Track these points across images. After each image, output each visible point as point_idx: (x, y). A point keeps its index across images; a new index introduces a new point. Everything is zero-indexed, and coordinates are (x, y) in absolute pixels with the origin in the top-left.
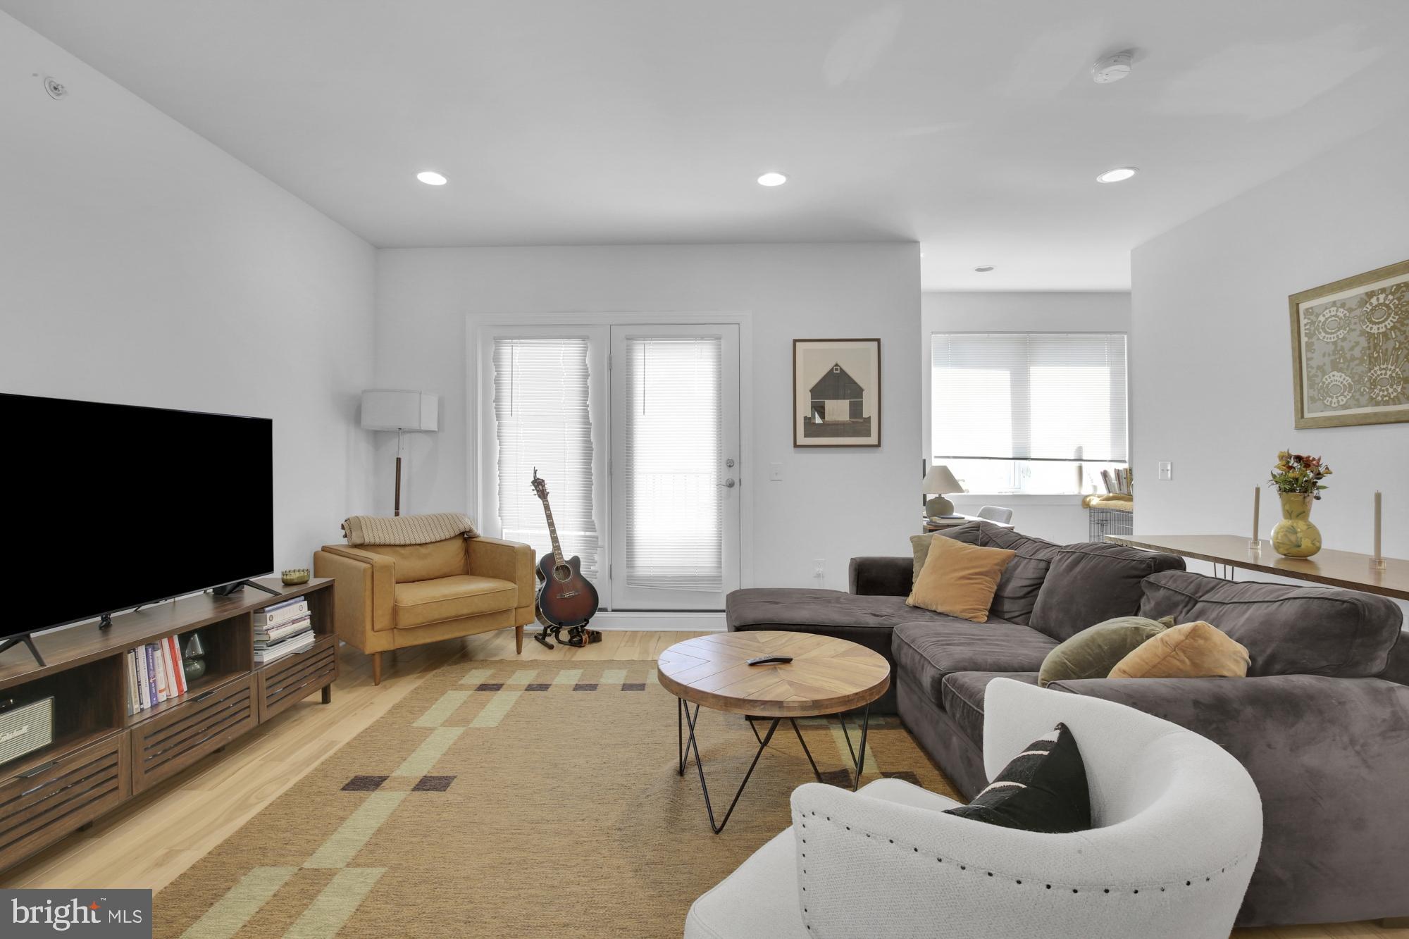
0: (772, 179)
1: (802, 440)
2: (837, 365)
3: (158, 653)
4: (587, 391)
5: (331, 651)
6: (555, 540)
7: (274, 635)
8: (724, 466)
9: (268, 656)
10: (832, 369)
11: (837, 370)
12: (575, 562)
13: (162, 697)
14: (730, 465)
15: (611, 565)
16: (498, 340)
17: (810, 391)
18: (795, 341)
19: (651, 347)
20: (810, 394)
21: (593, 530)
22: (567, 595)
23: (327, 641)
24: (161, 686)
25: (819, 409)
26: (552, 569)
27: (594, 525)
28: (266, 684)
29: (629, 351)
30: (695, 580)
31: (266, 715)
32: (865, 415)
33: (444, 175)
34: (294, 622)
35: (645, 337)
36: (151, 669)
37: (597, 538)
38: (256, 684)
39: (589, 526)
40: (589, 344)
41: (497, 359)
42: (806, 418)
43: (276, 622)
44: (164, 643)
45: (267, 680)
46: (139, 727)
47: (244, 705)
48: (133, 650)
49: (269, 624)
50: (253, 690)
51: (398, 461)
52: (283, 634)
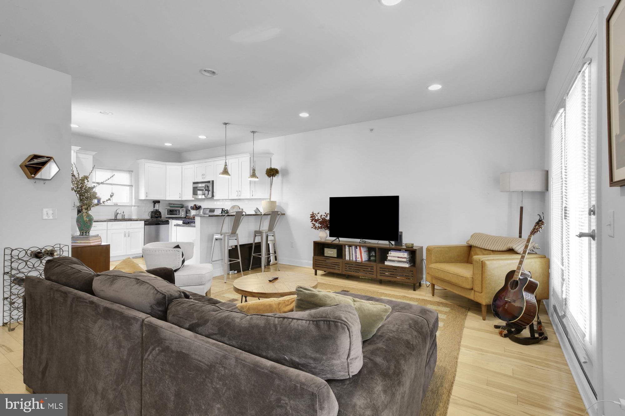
3: (357, 250)
7: (390, 258)
9: (387, 263)
13: (358, 260)
23: (411, 269)
24: (358, 257)
26: (510, 280)
36: (355, 252)
43: (392, 255)
44: (358, 248)
45: (380, 268)
46: (348, 261)
47: (372, 270)
48: (351, 246)
49: (389, 255)
50: (375, 268)
51: (522, 208)
52: (394, 259)
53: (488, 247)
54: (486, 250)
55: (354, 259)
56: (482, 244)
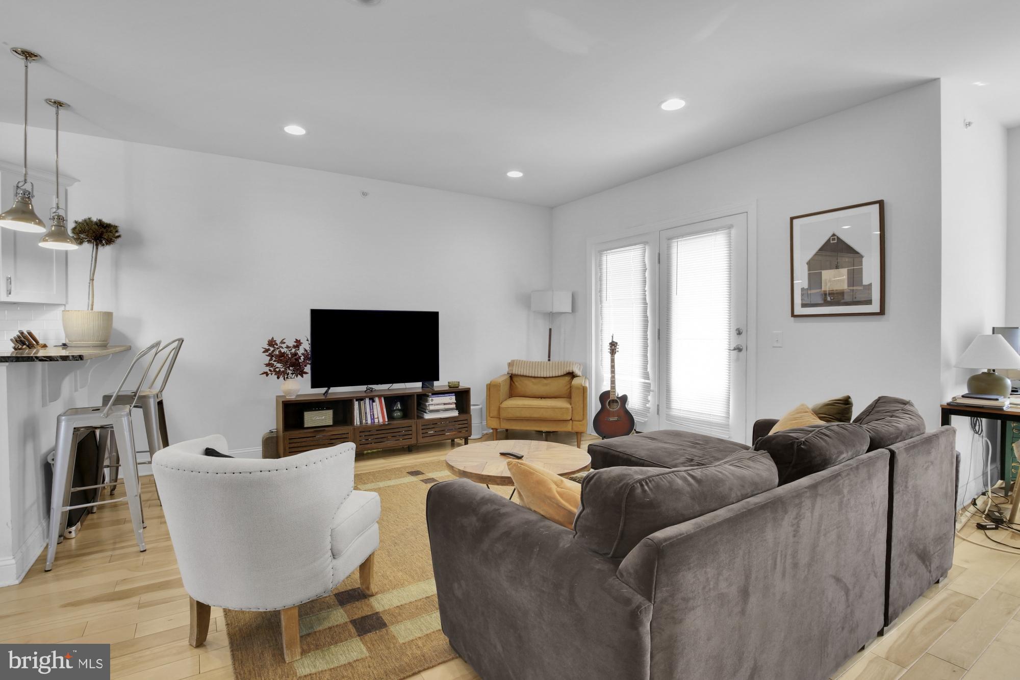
0: (674, 104)
1: (799, 310)
2: (834, 235)
3: (374, 404)
4: (645, 280)
5: (465, 422)
6: (613, 382)
7: (431, 408)
8: (734, 333)
9: (427, 416)
10: (829, 240)
11: (834, 239)
12: (624, 399)
13: (376, 421)
14: (739, 333)
15: (658, 406)
16: (600, 253)
17: (807, 264)
18: (792, 219)
19: (683, 243)
20: (806, 266)
21: (648, 378)
22: (611, 419)
23: (464, 417)
24: (376, 416)
25: (815, 279)
26: (606, 401)
27: (648, 375)
28: (421, 428)
29: (669, 248)
30: (711, 425)
31: (422, 441)
32: (865, 282)
33: (520, 171)
34: (445, 404)
35: (678, 237)
36: (372, 409)
37: (650, 384)
38: (416, 426)
39: (646, 376)
40: (646, 248)
41: (599, 265)
42: (803, 289)
43: (434, 403)
44: (377, 400)
45: (422, 426)
46: (358, 428)
47: (410, 432)
48: (362, 400)
49: (431, 403)
50: (414, 428)
51: (550, 330)
52: (438, 409)
53: (536, 373)
54: (535, 377)
55: (369, 422)
56: (531, 371)
